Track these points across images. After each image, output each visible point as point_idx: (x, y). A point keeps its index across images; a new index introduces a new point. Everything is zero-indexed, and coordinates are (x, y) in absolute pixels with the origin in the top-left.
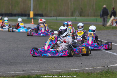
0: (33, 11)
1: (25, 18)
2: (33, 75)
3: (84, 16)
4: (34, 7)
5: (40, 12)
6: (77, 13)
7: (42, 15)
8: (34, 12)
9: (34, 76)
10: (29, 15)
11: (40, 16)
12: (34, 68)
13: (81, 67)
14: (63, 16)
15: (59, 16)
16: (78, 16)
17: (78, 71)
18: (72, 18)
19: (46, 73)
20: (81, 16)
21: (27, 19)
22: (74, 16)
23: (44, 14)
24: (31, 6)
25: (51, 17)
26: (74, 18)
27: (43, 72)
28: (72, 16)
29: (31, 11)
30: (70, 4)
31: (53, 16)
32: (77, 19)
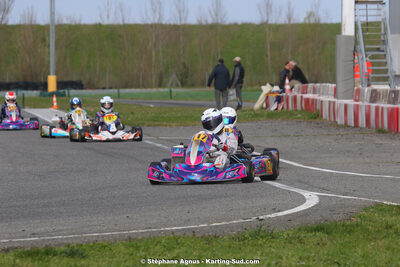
0: (56, 74)
1: (35, 93)
2: (60, 245)
3: (193, 85)
4: (58, 63)
5: (75, 78)
6: (174, 78)
7: (78, 85)
8: (57, 79)
9: (63, 248)
10: (45, 86)
11: (75, 89)
12: (61, 228)
13: (188, 222)
14: (137, 87)
15: (126, 86)
16: (177, 86)
17: (178, 234)
18: (161, 90)
19: (94, 239)
20: (183, 84)
21: (41, 95)
22: (165, 87)
23: (84, 83)
24: (49, 62)
25: (104, 88)
26: (167, 90)
27: (85, 238)
28: (160, 85)
29: (49, 74)
30: (153, 53)
31: (111, 88)
32: (174, 94)
